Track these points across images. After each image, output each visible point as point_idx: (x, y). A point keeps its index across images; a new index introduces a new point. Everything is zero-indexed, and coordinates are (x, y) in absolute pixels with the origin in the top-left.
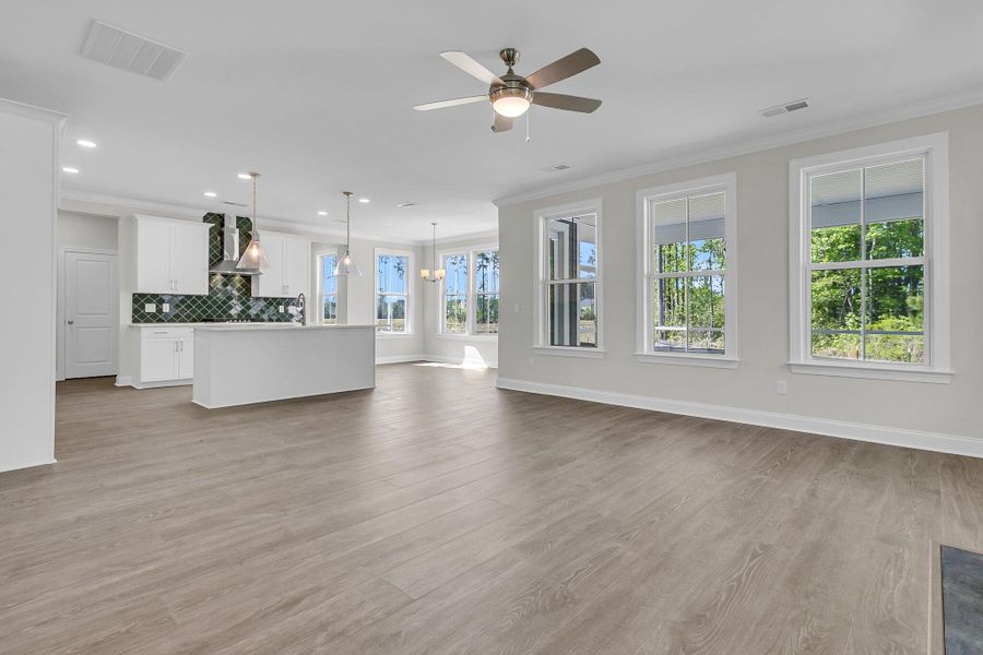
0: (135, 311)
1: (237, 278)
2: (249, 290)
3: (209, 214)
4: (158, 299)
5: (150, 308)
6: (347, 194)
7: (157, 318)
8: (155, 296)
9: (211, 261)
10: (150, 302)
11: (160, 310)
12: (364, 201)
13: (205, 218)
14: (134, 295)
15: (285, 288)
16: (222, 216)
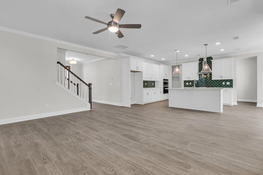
0: (184, 85)
1: (208, 75)
3: (200, 59)
5: (187, 84)
6: (205, 45)
8: (188, 81)
9: (199, 70)
10: (187, 82)
12: (218, 44)
13: (199, 60)
14: (184, 81)
15: (221, 77)
16: (203, 58)
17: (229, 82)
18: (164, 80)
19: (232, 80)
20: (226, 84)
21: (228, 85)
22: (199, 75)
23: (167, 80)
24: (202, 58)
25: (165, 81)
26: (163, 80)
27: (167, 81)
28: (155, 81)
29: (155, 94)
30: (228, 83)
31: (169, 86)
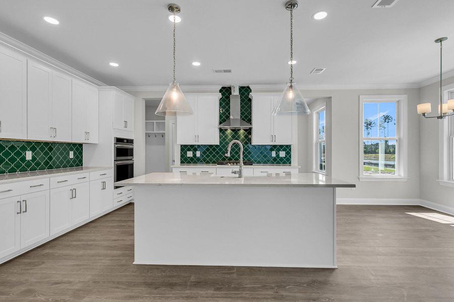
0: (182, 156)
1: (242, 131)
2: (250, 140)
3: (222, 88)
4: (193, 148)
5: (190, 154)
7: (194, 161)
8: (192, 146)
9: (221, 117)
10: (189, 150)
11: (195, 155)
13: (221, 91)
14: (181, 146)
15: (273, 137)
16: (230, 88)
17: (283, 150)
18: (119, 140)
19: (290, 146)
20: (278, 155)
21: (282, 159)
22: (221, 130)
23: (130, 141)
24: (227, 85)
25: (120, 145)
26: (113, 141)
27: (128, 146)
28: (81, 145)
29: (104, 188)
30: (282, 154)
31: (135, 159)
